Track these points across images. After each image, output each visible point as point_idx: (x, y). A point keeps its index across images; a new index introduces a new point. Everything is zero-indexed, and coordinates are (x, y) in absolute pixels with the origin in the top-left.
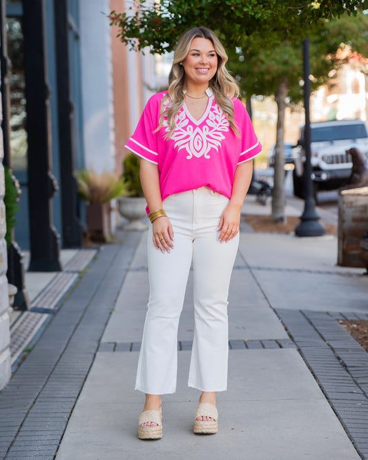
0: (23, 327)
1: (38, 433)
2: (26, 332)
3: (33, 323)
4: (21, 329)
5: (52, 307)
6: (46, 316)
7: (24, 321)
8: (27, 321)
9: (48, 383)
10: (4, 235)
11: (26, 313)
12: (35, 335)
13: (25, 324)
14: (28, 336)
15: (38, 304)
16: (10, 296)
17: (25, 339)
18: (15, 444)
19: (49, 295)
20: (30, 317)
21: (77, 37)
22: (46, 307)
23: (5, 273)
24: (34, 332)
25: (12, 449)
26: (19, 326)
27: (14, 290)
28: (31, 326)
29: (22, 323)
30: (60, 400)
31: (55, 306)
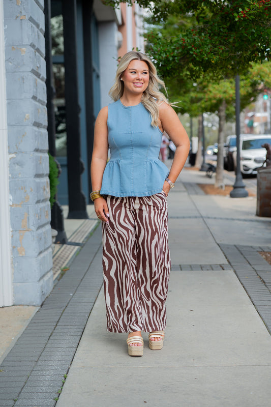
0: (63, 254)
1: (68, 327)
2: (64, 258)
3: (69, 252)
4: (61, 256)
5: (81, 242)
6: (77, 248)
7: (63, 250)
8: (66, 250)
9: (77, 292)
10: (49, 199)
11: (65, 246)
12: (70, 261)
13: (64, 252)
14: (65, 260)
15: (72, 240)
16: (53, 237)
17: (64, 263)
18: (54, 334)
19: (79, 234)
20: (67, 248)
21: (98, 77)
22: (77, 242)
23: (50, 223)
24: (69, 258)
25: (51, 338)
26: (60, 254)
27: (55, 233)
28: (67, 254)
29: (62, 252)
30: (83, 304)
31: (83, 241)
